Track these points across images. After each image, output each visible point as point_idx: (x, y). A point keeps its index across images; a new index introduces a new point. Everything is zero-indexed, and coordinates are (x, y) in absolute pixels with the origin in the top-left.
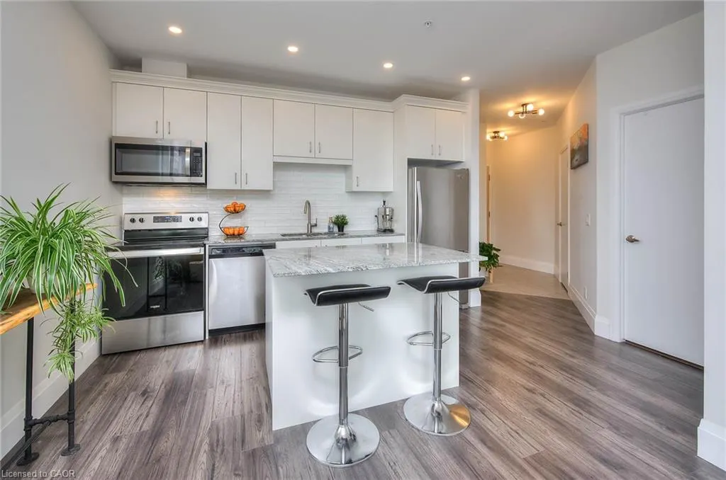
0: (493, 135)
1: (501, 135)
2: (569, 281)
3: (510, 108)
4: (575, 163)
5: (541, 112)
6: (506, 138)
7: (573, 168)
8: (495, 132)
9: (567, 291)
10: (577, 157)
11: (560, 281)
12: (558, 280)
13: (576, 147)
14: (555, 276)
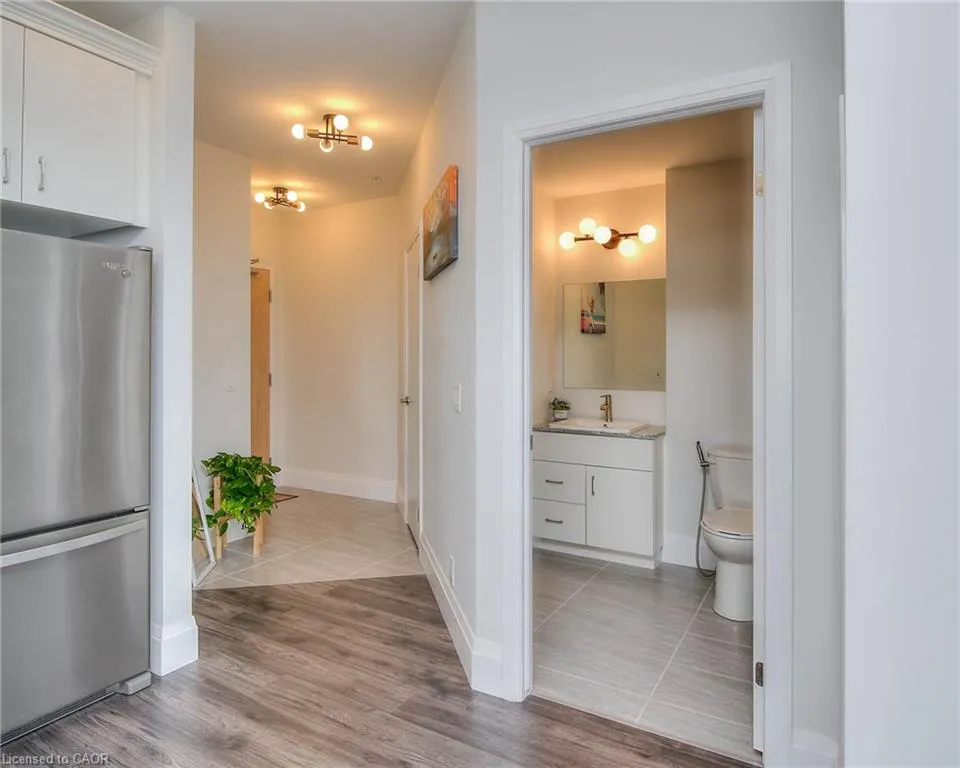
0: (273, 195)
1: (291, 196)
2: (421, 529)
3: (294, 116)
4: (433, 264)
5: (367, 144)
6: (302, 208)
7: (430, 277)
8: (278, 190)
9: (418, 552)
10: (436, 249)
11: (406, 522)
12: (402, 519)
13: (433, 228)
14: (397, 508)
